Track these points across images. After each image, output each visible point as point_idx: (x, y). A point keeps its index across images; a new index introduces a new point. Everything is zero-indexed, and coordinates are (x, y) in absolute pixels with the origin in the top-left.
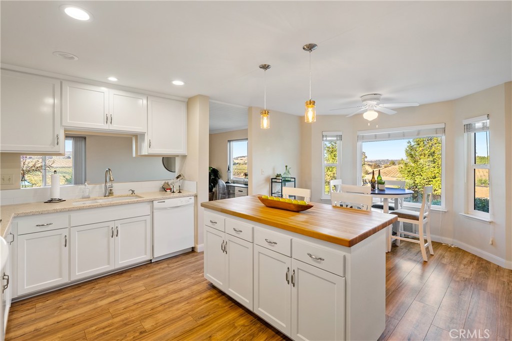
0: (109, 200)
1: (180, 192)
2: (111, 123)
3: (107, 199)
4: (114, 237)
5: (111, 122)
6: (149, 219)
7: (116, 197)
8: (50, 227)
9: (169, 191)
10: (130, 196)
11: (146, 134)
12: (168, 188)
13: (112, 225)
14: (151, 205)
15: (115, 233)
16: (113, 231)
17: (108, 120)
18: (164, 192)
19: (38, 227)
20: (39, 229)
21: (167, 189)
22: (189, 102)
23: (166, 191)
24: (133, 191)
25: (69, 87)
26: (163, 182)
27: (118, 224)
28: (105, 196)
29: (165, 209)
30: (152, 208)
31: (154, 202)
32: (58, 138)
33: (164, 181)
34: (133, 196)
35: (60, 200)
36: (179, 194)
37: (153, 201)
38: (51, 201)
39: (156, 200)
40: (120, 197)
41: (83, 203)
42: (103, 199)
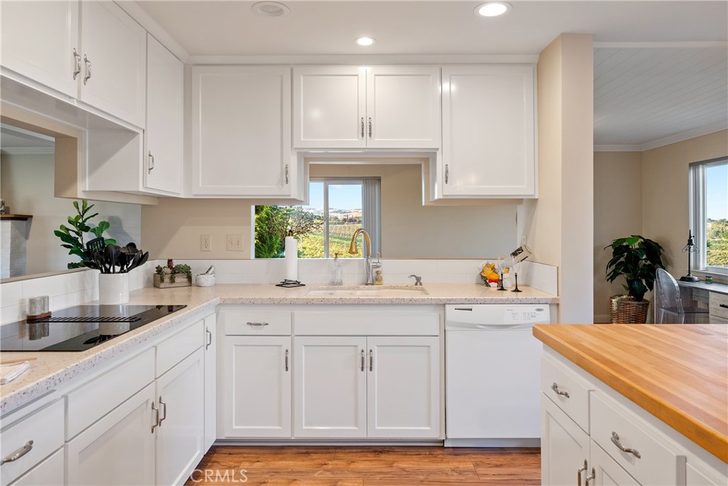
0: (371, 293)
1: (517, 290)
2: (370, 136)
3: (369, 289)
4: (365, 369)
5: (370, 134)
6: (435, 344)
7: (386, 288)
8: (265, 330)
9: (494, 285)
10: (411, 288)
11: (439, 153)
12: (494, 277)
13: (361, 343)
14: (443, 312)
15: (367, 363)
16: (363, 358)
17: (366, 129)
18: (485, 287)
19: (250, 326)
20: (251, 330)
21: (491, 281)
22: (539, 64)
23: (487, 285)
24: (418, 279)
25: (304, 75)
26: (482, 264)
27: (373, 344)
28: (367, 284)
29: (473, 326)
30: (443, 321)
31: (447, 306)
32: (287, 173)
33: (485, 262)
34: (417, 289)
35: (298, 284)
36: (514, 296)
37: (444, 305)
38: (285, 284)
39: (451, 302)
40: (394, 288)
41: (330, 294)
42: (362, 289)
